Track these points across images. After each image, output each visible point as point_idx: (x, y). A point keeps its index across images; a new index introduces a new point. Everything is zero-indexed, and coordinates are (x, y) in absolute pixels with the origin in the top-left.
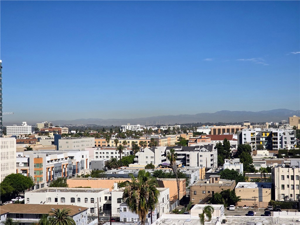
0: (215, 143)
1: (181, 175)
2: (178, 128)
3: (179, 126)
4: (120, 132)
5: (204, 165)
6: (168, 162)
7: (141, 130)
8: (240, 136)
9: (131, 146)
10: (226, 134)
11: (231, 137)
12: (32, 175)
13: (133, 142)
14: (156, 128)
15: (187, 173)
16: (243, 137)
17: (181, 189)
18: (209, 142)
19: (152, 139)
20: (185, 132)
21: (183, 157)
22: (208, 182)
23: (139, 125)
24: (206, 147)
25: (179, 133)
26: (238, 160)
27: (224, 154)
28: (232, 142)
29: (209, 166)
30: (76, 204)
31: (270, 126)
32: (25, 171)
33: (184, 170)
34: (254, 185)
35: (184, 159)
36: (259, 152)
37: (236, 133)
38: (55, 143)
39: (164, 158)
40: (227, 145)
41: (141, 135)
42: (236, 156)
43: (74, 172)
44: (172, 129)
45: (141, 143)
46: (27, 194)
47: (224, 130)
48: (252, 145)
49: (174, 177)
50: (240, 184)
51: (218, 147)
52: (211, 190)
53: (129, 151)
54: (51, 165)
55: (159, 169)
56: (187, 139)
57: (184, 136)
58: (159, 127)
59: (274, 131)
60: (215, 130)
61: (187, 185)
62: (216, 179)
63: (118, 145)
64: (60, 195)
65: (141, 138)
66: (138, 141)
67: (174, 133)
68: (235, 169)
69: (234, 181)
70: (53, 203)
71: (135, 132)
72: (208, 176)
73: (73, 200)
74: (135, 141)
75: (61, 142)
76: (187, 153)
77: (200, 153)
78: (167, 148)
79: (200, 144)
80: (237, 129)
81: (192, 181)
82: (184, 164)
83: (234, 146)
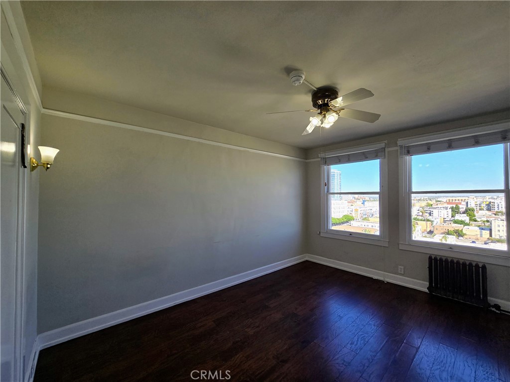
0: (450, 206)
1: (428, 220)
5: (442, 216)
6: (421, 214)
8: (467, 203)
10: (457, 201)
11: (460, 204)
12: (354, 215)
15: (432, 219)
16: (469, 203)
17: (428, 226)
18: (446, 205)
22: (445, 225)
24: (444, 208)
25: (427, 201)
28: (460, 206)
29: (445, 217)
30: (374, 227)
32: (351, 214)
33: (430, 218)
34: (477, 228)
35: (430, 213)
36: (480, 212)
37: (464, 201)
38: (363, 203)
39: (418, 212)
40: (457, 208)
42: (464, 213)
43: (372, 215)
44: (422, 198)
46: (352, 222)
47: (455, 200)
48: (475, 208)
49: (424, 220)
50: (466, 227)
51: (452, 208)
54: (362, 212)
55: (416, 217)
56: (432, 203)
57: (429, 202)
60: (449, 200)
61: (432, 225)
62: (450, 223)
64: (366, 224)
68: (463, 220)
69: (462, 225)
70: (363, 226)
72: (445, 222)
75: (366, 203)
76: (432, 210)
77: (440, 211)
78: (420, 207)
80: (465, 200)
83: (463, 208)
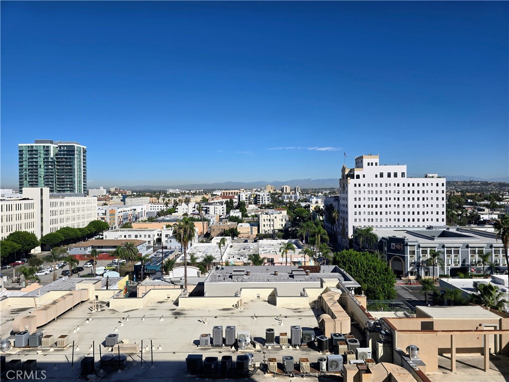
0: (224, 200)
1: (205, 220)
2: (202, 192)
3: (202, 190)
4: (166, 194)
5: (218, 214)
6: (197, 212)
7: (179, 192)
8: (239, 196)
9: (173, 202)
10: (230, 195)
11: (234, 197)
12: (108, 221)
13: (174, 200)
14: (188, 192)
15: (209, 218)
16: (241, 197)
17: (205, 228)
18: (221, 200)
19: (186, 198)
20: (206, 194)
21: (206, 209)
22: (221, 224)
23: (177, 190)
24: (219, 203)
25: (202, 194)
26: (238, 210)
27: (230, 207)
28: (234, 200)
29: (221, 214)
30: (139, 238)
31: (255, 191)
32: (103, 218)
33: (206, 216)
34: (248, 225)
36: (250, 206)
37: (237, 195)
38: (123, 200)
39: (194, 209)
40: (232, 202)
41: (180, 196)
42: (237, 208)
43: (136, 219)
44: (198, 192)
45: (179, 200)
46: (105, 233)
47: (229, 193)
48: (246, 202)
49: (201, 220)
50: (240, 224)
51: (227, 203)
52: (223, 228)
53: (172, 205)
54: (121, 214)
55: (191, 216)
56: (208, 198)
57: (205, 196)
58: (190, 191)
59: (258, 194)
60: (224, 193)
61: (208, 225)
62: (226, 222)
63: (165, 201)
64: (127, 233)
65: (179, 197)
66: (178, 199)
67: (199, 195)
68: (237, 216)
69: (236, 223)
70: (123, 238)
71: (175, 193)
72: (221, 220)
73: (136, 236)
74: (175, 199)
75: (127, 200)
77: (216, 207)
78: (196, 204)
79: (215, 201)
80: (237, 193)
81: (211, 223)
82: (206, 213)
83: (236, 202)
